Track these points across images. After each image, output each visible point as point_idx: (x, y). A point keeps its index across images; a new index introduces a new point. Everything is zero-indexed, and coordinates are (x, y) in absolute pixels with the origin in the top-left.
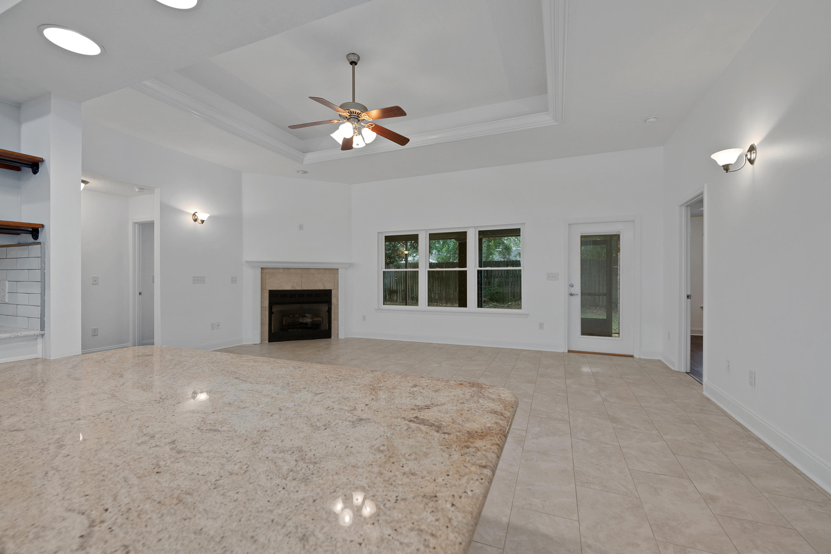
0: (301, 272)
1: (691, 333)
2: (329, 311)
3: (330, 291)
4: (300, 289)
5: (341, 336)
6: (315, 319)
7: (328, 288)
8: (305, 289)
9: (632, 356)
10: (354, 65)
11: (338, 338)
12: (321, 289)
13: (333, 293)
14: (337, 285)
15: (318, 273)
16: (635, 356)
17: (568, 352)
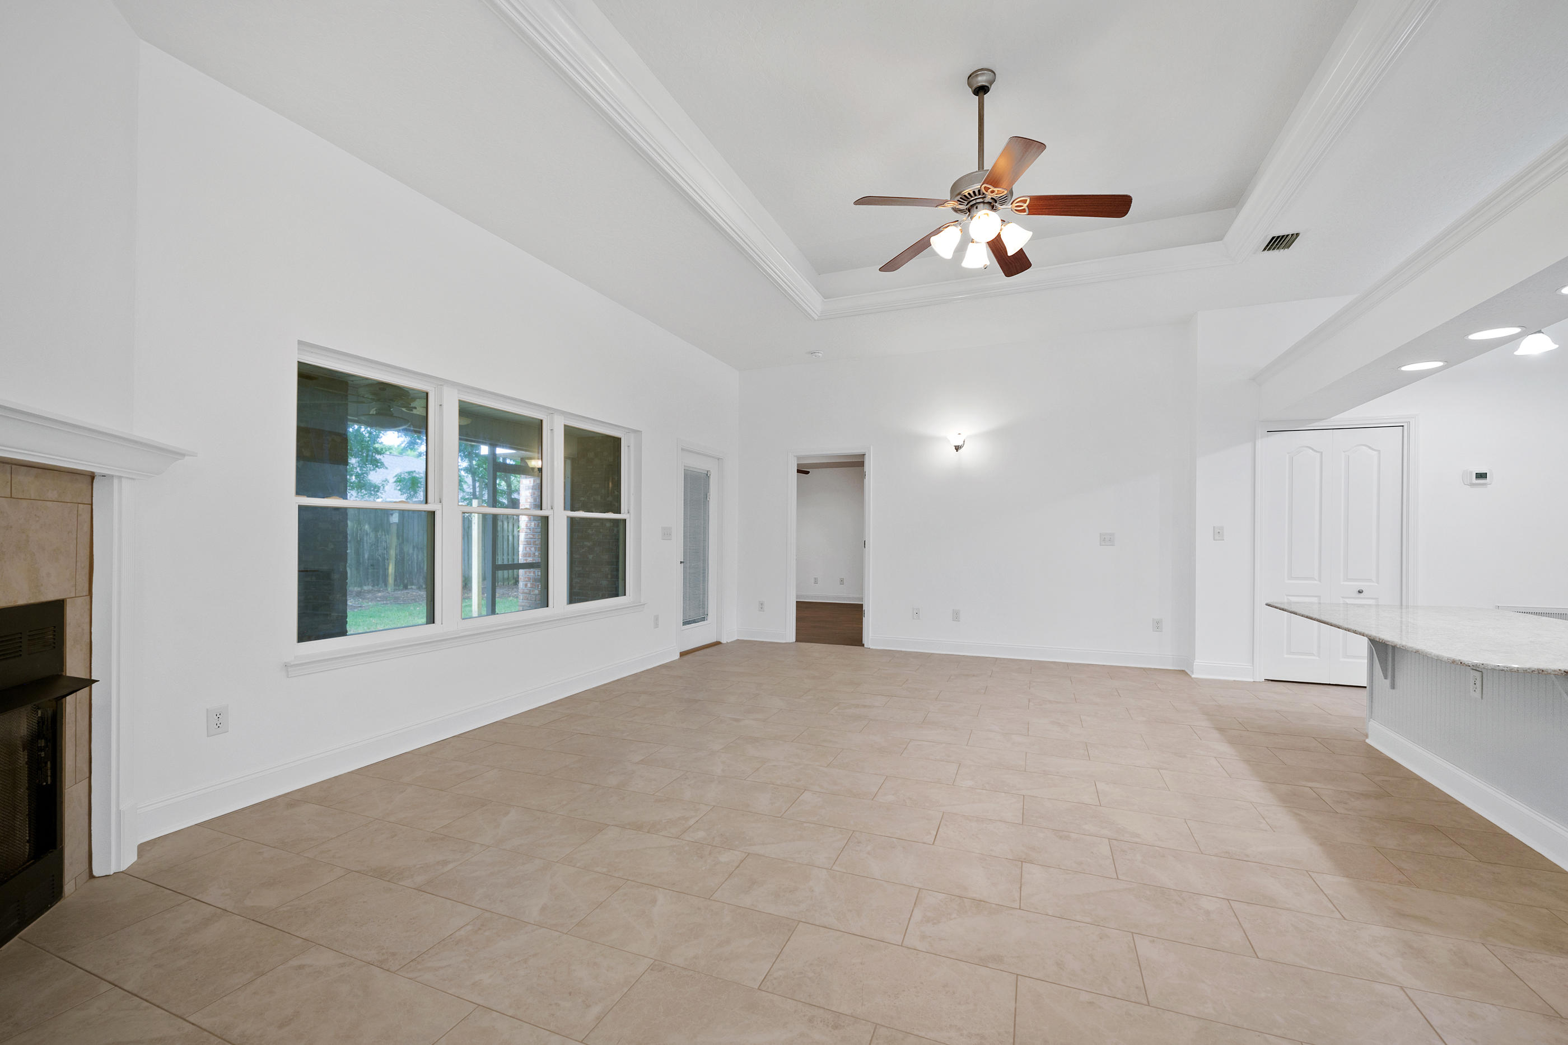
3: (55, 612)
7: (50, 593)
9: (719, 643)
10: (981, 94)
11: (91, 876)
12: (22, 601)
13: (70, 624)
14: (87, 570)
15: (11, 497)
16: (722, 642)
17: (680, 656)
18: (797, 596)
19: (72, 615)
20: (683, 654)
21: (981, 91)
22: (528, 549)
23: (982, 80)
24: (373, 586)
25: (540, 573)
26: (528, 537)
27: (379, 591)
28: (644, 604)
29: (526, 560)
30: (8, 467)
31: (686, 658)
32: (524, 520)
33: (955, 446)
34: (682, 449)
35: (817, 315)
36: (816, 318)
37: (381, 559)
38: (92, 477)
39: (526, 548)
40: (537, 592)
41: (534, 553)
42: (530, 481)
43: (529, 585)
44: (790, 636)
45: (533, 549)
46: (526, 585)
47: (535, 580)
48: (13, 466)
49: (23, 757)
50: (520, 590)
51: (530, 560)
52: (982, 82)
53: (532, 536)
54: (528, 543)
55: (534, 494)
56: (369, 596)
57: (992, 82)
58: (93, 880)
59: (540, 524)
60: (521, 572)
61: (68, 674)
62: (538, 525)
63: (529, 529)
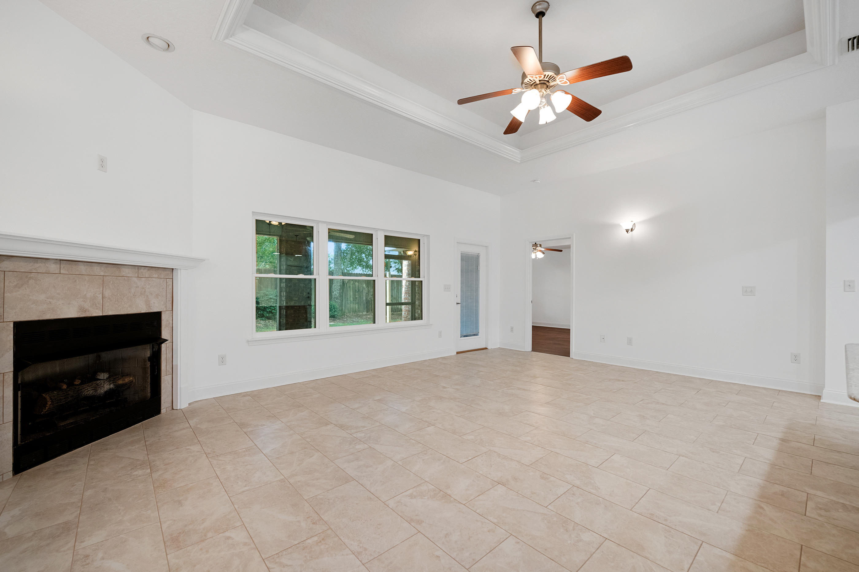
0: (102, 274)
1: (532, 324)
2: (156, 359)
3: (157, 316)
4: (100, 314)
5: (182, 403)
6: (120, 382)
7: (155, 309)
8: (111, 313)
9: (486, 348)
10: (540, 17)
11: (173, 409)
12: (143, 312)
13: (163, 320)
14: (171, 302)
15: (138, 277)
16: (488, 348)
17: (457, 354)
18: (533, 323)
19: (165, 318)
20: (458, 353)
21: (540, 15)
22: (406, 296)
23: (539, 8)
24: (367, 312)
25: (410, 308)
26: (406, 290)
27: (369, 315)
28: (432, 325)
29: (405, 301)
30: (137, 267)
31: (459, 355)
32: (404, 283)
33: (626, 230)
34: (457, 243)
35: (519, 160)
36: (519, 162)
37: (370, 300)
38: (173, 269)
39: (405, 296)
40: (409, 317)
41: (408, 298)
42: (406, 262)
43: (406, 313)
44: (529, 348)
45: (407, 296)
46: (405, 313)
47: (409, 311)
48: (139, 267)
49: (148, 364)
50: (403, 316)
51: (406, 301)
52: (539, 9)
53: (407, 289)
54: (406, 293)
55: (408, 268)
56: (364, 317)
57: (547, 9)
58: (173, 410)
59: (411, 283)
60: (403, 307)
61: (162, 338)
62: (410, 284)
63: (406, 286)
